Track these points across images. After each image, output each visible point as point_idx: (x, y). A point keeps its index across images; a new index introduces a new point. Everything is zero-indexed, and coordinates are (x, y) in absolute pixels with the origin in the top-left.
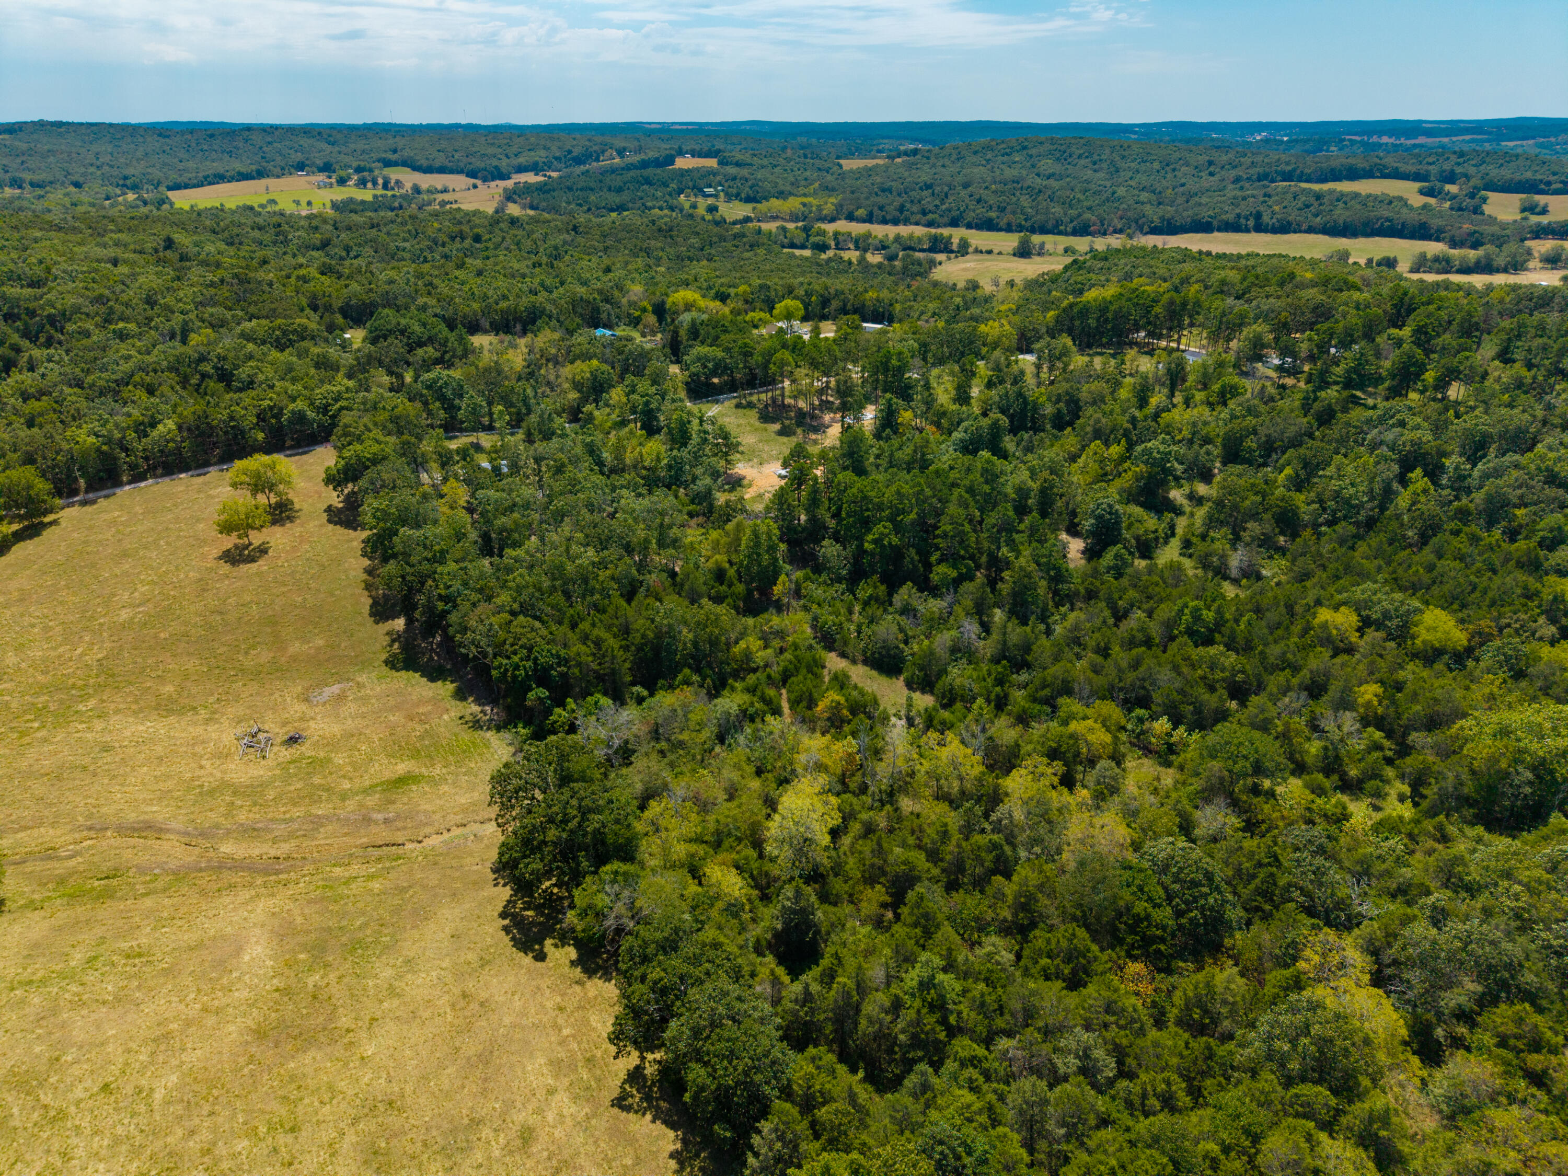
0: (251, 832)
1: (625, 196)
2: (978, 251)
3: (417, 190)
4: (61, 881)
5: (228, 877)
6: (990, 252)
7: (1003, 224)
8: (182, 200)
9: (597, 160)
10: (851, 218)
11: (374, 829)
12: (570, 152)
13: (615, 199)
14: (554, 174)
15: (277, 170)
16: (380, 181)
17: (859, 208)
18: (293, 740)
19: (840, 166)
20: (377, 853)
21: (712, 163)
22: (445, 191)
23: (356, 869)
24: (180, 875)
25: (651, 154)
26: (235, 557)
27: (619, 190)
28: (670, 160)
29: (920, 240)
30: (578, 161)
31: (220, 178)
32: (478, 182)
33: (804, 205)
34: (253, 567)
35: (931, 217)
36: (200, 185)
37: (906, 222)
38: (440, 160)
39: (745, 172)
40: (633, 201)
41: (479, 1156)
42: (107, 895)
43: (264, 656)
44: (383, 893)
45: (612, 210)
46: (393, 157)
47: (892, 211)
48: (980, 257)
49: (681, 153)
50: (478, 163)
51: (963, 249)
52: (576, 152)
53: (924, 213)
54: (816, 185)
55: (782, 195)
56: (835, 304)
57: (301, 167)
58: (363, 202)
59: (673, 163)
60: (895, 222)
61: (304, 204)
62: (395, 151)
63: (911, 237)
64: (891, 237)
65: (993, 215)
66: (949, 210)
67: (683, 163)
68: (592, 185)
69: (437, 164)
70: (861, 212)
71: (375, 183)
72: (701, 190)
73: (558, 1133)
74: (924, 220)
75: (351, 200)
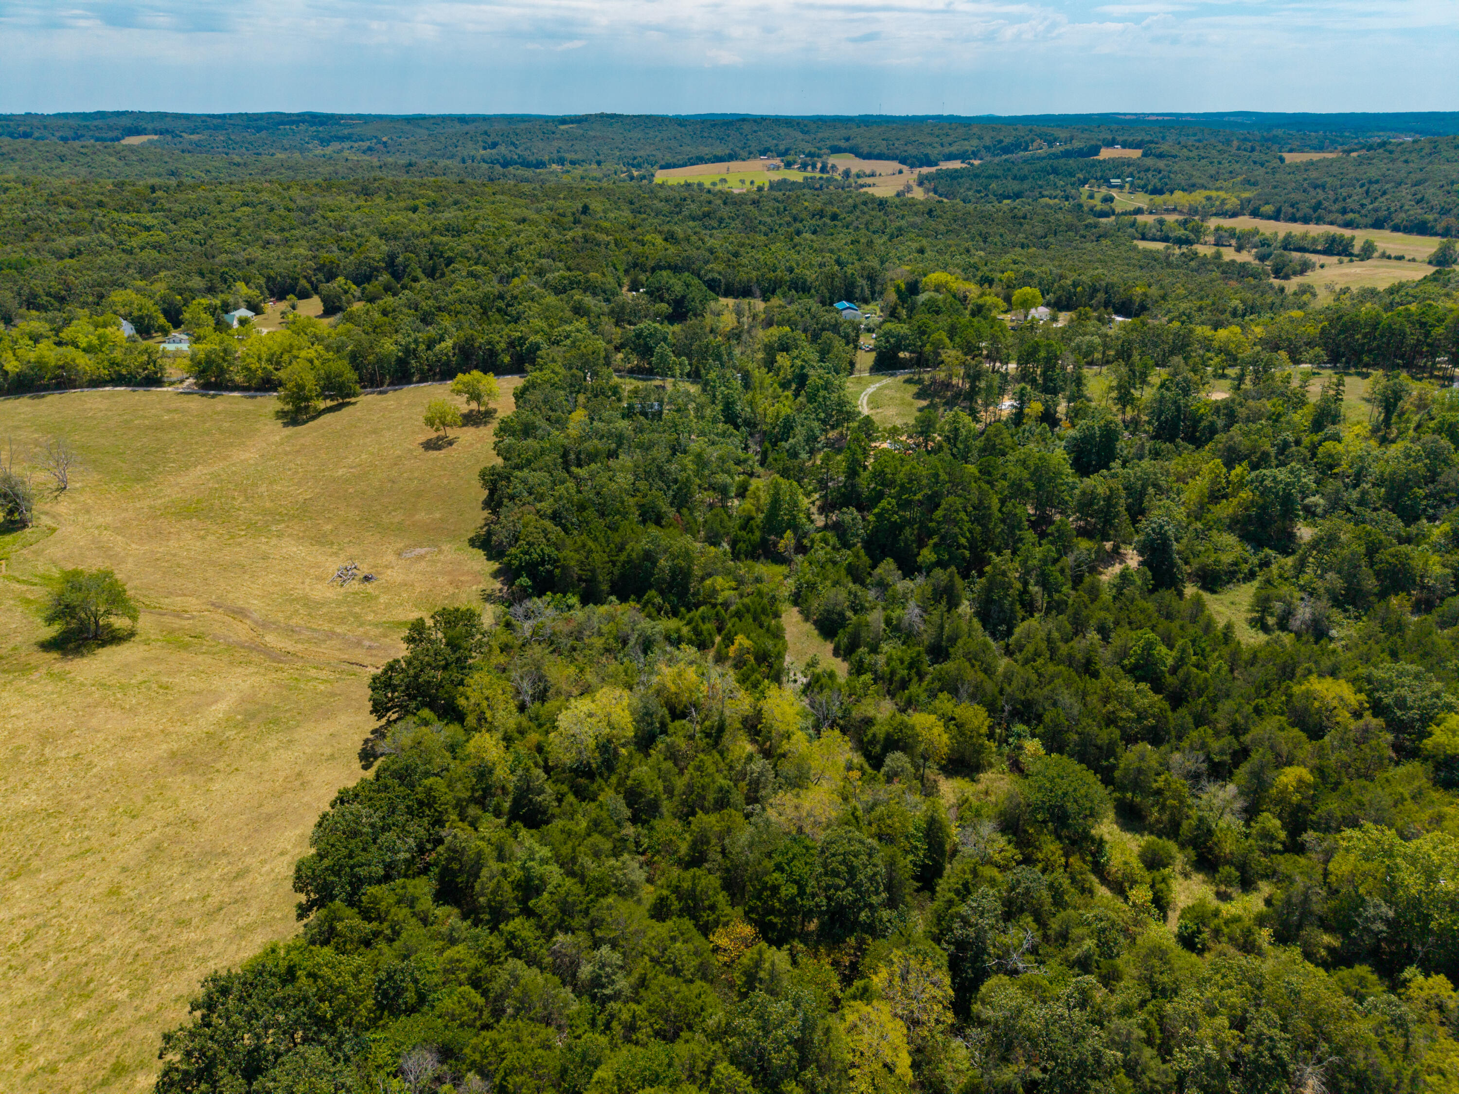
0: (291, 631)
1: (1026, 185)
2: (1385, 256)
3: (847, 174)
4: (172, 631)
5: (255, 657)
6: (1400, 258)
7: (1439, 228)
8: (660, 176)
9: (1026, 149)
10: (1255, 214)
11: (358, 651)
12: (1001, 141)
13: (1015, 186)
14: (977, 162)
15: (744, 154)
16: (819, 165)
17: (1267, 203)
18: (367, 579)
19: (1282, 160)
20: (345, 666)
21: (1135, 154)
22: (873, 175)
23: (324, 674)
24: (232, 647)
25: (1077, 144)
26: (429, 445)
27: (1024, 178)
28: (1096, 150)
29: (1314, 241)
30: (1006, 150)
31: (700, 160)
32: (905, 168)
33: (1209, 198)
34: (436, 453)
35: (1350, 216)
36: (684, 165)
37: (1319, 221)
38: (882, 147)
39: (1161, 164)
40: (1032, 189)
41: (204, 874)
42: (186, 647)
43: (398, 517)
44: (322, 693)
45: (1008, 197)
46: (843, 144)
47: (1305, 209)
48: (1386, 262)
49: (1111, 144)
50: (912, 150)
51: (1367, 252)
52: (1007, 141)
53: (1344, 212)
54: (1239, 179)
55: (1190, 188)
56: (1101, 296)
57: (764, 152)
58: (794, 183)
59: (1097, 153)
60: (1306, 220)
61: (748, 183)
62: (847, 139)
63: (1304, 237)
64: (1281, 235)
65: (1430, 217)
66: (1376, 210)
67: (1105, 154)
68: (999, 173)
69: (877, 151)
70: (1268, 209)
71: (814, 166)
72: (1107, 181)
73: (259, 880)
74: (1340, 218)
75: (784, 181)
